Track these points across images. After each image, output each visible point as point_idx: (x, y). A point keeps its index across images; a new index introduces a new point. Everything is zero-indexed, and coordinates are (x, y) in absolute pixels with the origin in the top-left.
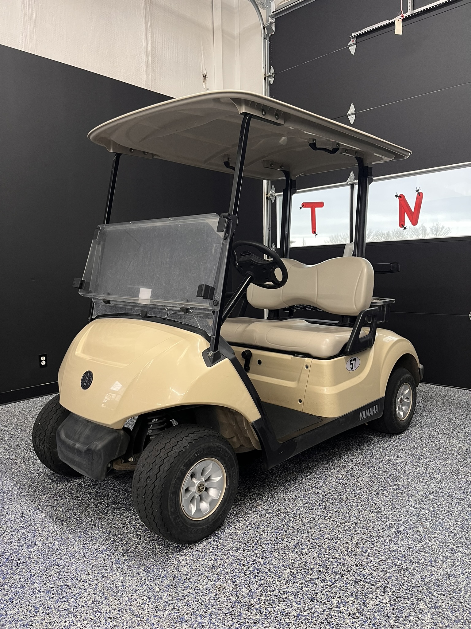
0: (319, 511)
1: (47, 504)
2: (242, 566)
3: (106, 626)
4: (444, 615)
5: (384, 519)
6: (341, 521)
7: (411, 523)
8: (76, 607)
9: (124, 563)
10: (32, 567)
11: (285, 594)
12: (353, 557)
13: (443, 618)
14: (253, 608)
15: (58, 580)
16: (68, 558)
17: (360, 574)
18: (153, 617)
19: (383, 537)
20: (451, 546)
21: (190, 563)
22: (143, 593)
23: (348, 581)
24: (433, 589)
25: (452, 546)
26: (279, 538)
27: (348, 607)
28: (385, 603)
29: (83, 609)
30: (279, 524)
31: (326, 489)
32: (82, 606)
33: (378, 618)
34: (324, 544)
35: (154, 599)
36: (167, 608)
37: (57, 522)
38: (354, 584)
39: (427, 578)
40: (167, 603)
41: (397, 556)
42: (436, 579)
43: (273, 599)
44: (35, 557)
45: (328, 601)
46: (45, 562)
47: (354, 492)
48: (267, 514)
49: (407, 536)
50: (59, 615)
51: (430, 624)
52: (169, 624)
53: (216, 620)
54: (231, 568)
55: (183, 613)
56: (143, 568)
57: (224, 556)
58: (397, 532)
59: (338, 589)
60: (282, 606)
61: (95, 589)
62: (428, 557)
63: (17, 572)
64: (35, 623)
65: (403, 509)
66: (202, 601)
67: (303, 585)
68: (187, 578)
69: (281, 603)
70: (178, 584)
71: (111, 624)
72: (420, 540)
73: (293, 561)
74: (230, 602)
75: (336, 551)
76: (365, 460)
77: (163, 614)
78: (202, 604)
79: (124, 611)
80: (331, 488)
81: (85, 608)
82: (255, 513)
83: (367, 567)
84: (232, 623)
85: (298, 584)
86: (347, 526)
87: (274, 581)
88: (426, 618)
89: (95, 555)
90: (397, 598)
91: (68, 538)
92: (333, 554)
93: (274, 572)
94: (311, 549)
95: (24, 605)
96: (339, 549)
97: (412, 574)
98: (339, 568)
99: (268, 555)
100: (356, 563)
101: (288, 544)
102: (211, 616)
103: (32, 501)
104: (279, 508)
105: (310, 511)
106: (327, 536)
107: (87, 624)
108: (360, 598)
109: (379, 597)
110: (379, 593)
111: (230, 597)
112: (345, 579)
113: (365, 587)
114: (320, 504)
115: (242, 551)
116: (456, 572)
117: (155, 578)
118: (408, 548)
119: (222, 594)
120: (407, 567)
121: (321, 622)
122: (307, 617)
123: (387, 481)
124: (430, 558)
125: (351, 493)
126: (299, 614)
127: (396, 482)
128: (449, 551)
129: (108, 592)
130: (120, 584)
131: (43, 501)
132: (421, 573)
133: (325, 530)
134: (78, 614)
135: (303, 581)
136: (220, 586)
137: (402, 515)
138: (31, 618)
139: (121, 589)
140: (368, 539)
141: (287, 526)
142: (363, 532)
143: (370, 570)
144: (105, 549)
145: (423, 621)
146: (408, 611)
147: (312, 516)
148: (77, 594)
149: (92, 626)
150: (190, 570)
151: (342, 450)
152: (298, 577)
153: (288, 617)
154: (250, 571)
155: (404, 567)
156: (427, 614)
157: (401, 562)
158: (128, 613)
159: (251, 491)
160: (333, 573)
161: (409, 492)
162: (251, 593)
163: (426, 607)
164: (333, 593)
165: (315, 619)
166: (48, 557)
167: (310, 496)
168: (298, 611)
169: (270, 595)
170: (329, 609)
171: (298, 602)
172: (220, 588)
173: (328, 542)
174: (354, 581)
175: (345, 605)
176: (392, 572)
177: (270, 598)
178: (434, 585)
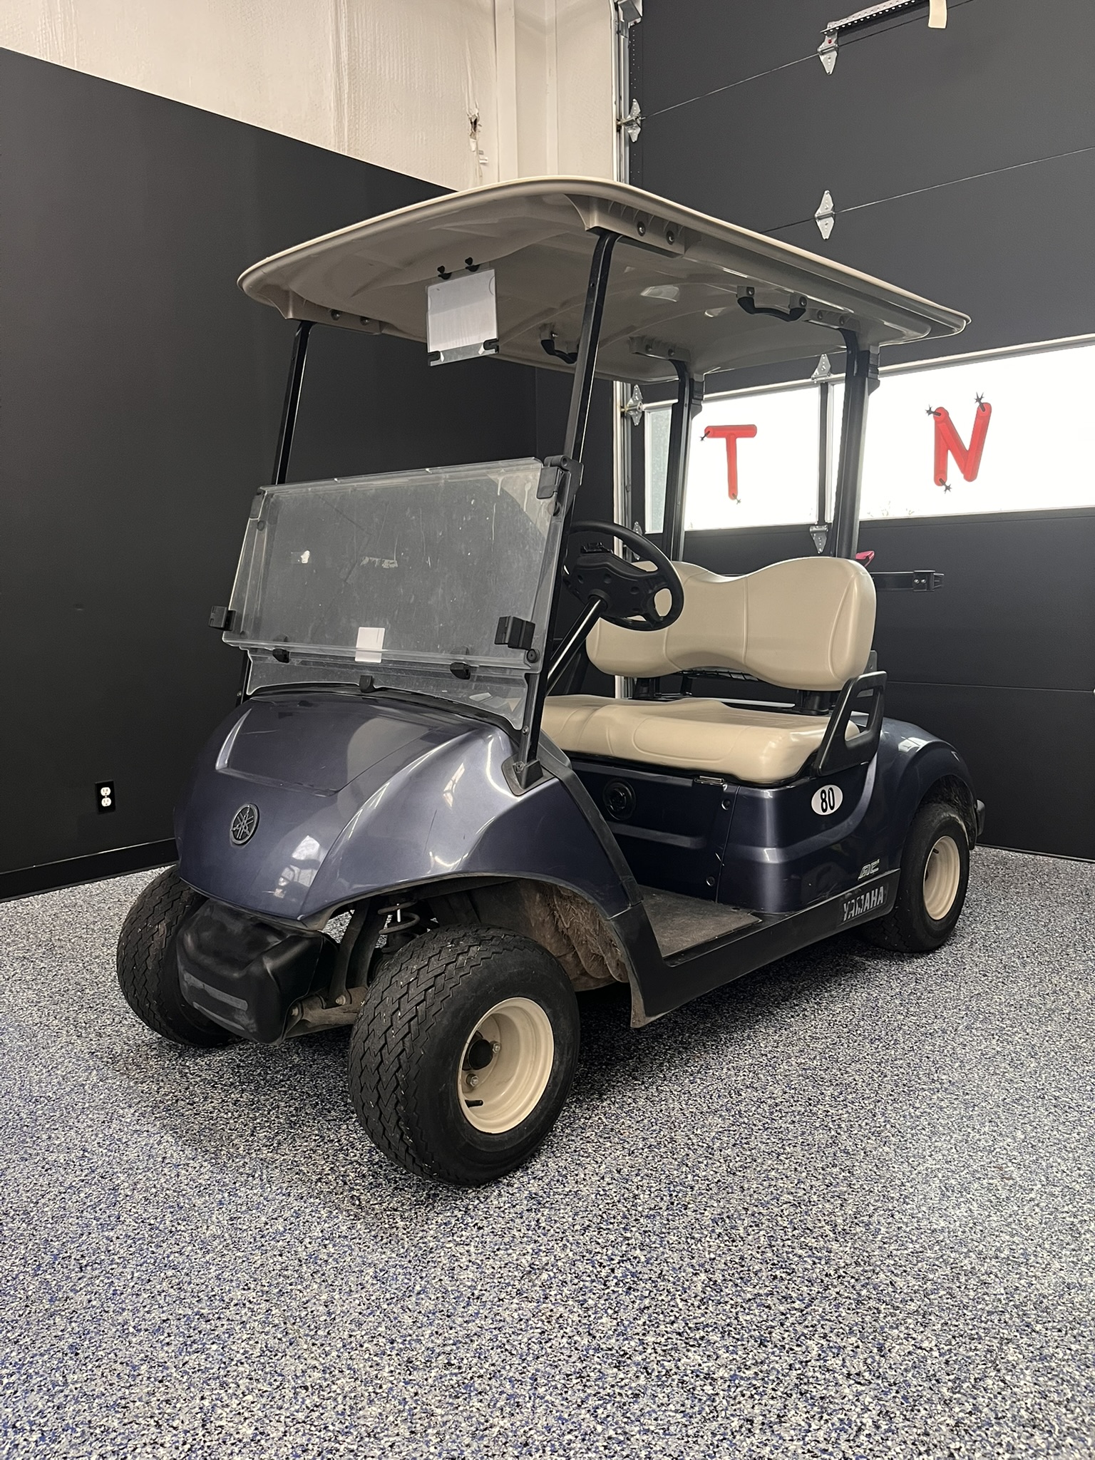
0: (764, 1140)
1: (138, 1127)
2: (597, 1266)
3: (297, 1407)
4: (1061, 1376)
5: (913, 1159)
6: (815, 1164)
7: (975, 1167)
8: (225, 1363)
9: (326, 1261)
10: (116, 1272)
11: (698, 1329)
12: (849, 1244)
13: (1060, 1382)
14: (629, 1362)
15: (177, 1302)
16: (198, 1251)
17: (867, 1284)
18: (402, 1384)
19: (913, 1201)
20: (1068, 1219)
21: (478, 1262)
22: (375, 1329)
23: (840, 1298)
24: (1034, 1317)
25: (1072, 1219)
26: (676, 1202)
27: (843, 1360)
28: (928, 1349)
29: (241, 1369)
30: (675, 1172)
31: (778, 1092)
32: (238, 1361)
33: (915, 1383)
34: (781, 1216)
36: (434, 1364)
37: (166, 1170)
38: (854, 1307)
39: (1018, 1292)
40: (433, 1352)
41: (948, 1242)
42: (1040, 1295)
43: (674, 1340)
44: (122, 1251)
45: (798, 1345)
46: (146, 1262)
47: (842, 1098)
48: (646, 1150)
49: (968, 1196)
50: (186, 1384)
51: (1032, 1396)
52: (440, 1401)
53: (546, 1391)
54: (573, 1271)
55: (470, 1375)
56: (371, 1274)
57: (556, 1246)
59: (818, 1317)
60: (694, 1357)
61: (264, 1322)
62: (1018, 1244)
63: (82, 1286)
64: (134, 1402)
65: (955, 1135)
66: (513, 1346)
67: (739, 1308)
68: (473, 1294)
69: (693, 1349)
70: (455, 1309)
71: (308, 1402)
72: (998, 1206)
73: (712, 1256)
74: (576, 1349)
75: (808, 1231)
76: (862, 1023)
77: (425, 1377)
78: (511, 1354)
79: (337, 1372)
80: (787, 1090)
81: (246, 1365)
82: (619, 1147)
83: (882, 1267)
84: (582, 1395)
85: (727, 1308)
86: (831, 1174)
87: (671, 1299)
88: (1022, 1383)
89: (259, 1244)
90: (954, 1337)
91: (194, 1206)
92: (802, 1239)
93: (671, 1279)
94: (751, 1226)
95: (104, 1361)
96: (815, 1227)
97: (985, 1283)
98: (818, 1270)
99: (654, 1243)
100: (856, 1258)
101: (698, 1216)
102: (536, 1380)
103: (104, 1122)
104: (673, 1134)
105: (744, 1141)
106: (786, 1197)
107: (253, 1403)
108: (870, 1338)
109: (914, 1336)
110: (912, 1326)
111: (575, 1338)
112: (834, 1295)
113: (879, 1312)
114: (766, 1125)
115: (596, 1233)
116: (1084, 1279)
117: (400, 1294)
118: (971, 1225)
119: (556, 1330)
121: (786, 1393)
122: (754, 1382)
123: (915, 1072)
124: (1022, 1246)
125: (836, 1101)
126: (735, 1375)
127: (936, 1075)
128: (1064, 1231)
129: (296, 1327)
130: (322, 1308)
131: (128, 1120)
132: (1005, 1281)
133: (782, 1185)
134: (231, 1380)
135: (739, 1300)
136: (550, 1313)
137: (954, 1150)
138: (123, 1390)
139: (326, 1320)
140: (879, 1204)
141: (694, 1176)
142: (867, 1189)
143: (889, 1274)
144: (282, 1229)
145: (1015, 1390)
146: (980, 1367)
147: (748, 1153)
148: (224, 1333)
149: (264, 1407)
150: (479, 1276)
151: (808, 1002)
152: (727, 1290)
153: (710, 1381)
154: (615, 1277)
155: (965, 1268)
156: (1024, 1374)
157: (958, 1256)
158: (345, 1377)
159: (605, 1097)
160: (806, 1283)
161: (967, 1097)
162: (622, 1328)
163: (1021, 1356)
164: (807, 1327)
165: (773, 1386)
166: (151, 1249)
167: (743, 1109)
168: (733, 1367)
169: (666, 1332)
170: (801, 1362)
171: (731, 1348)
172: (550, 1316)
173: (788, 1210)
174: (854, 1299)
175: (838, 1354)
176: (939, 1278)
177: (666, 1340)
178: (1036, 1309)
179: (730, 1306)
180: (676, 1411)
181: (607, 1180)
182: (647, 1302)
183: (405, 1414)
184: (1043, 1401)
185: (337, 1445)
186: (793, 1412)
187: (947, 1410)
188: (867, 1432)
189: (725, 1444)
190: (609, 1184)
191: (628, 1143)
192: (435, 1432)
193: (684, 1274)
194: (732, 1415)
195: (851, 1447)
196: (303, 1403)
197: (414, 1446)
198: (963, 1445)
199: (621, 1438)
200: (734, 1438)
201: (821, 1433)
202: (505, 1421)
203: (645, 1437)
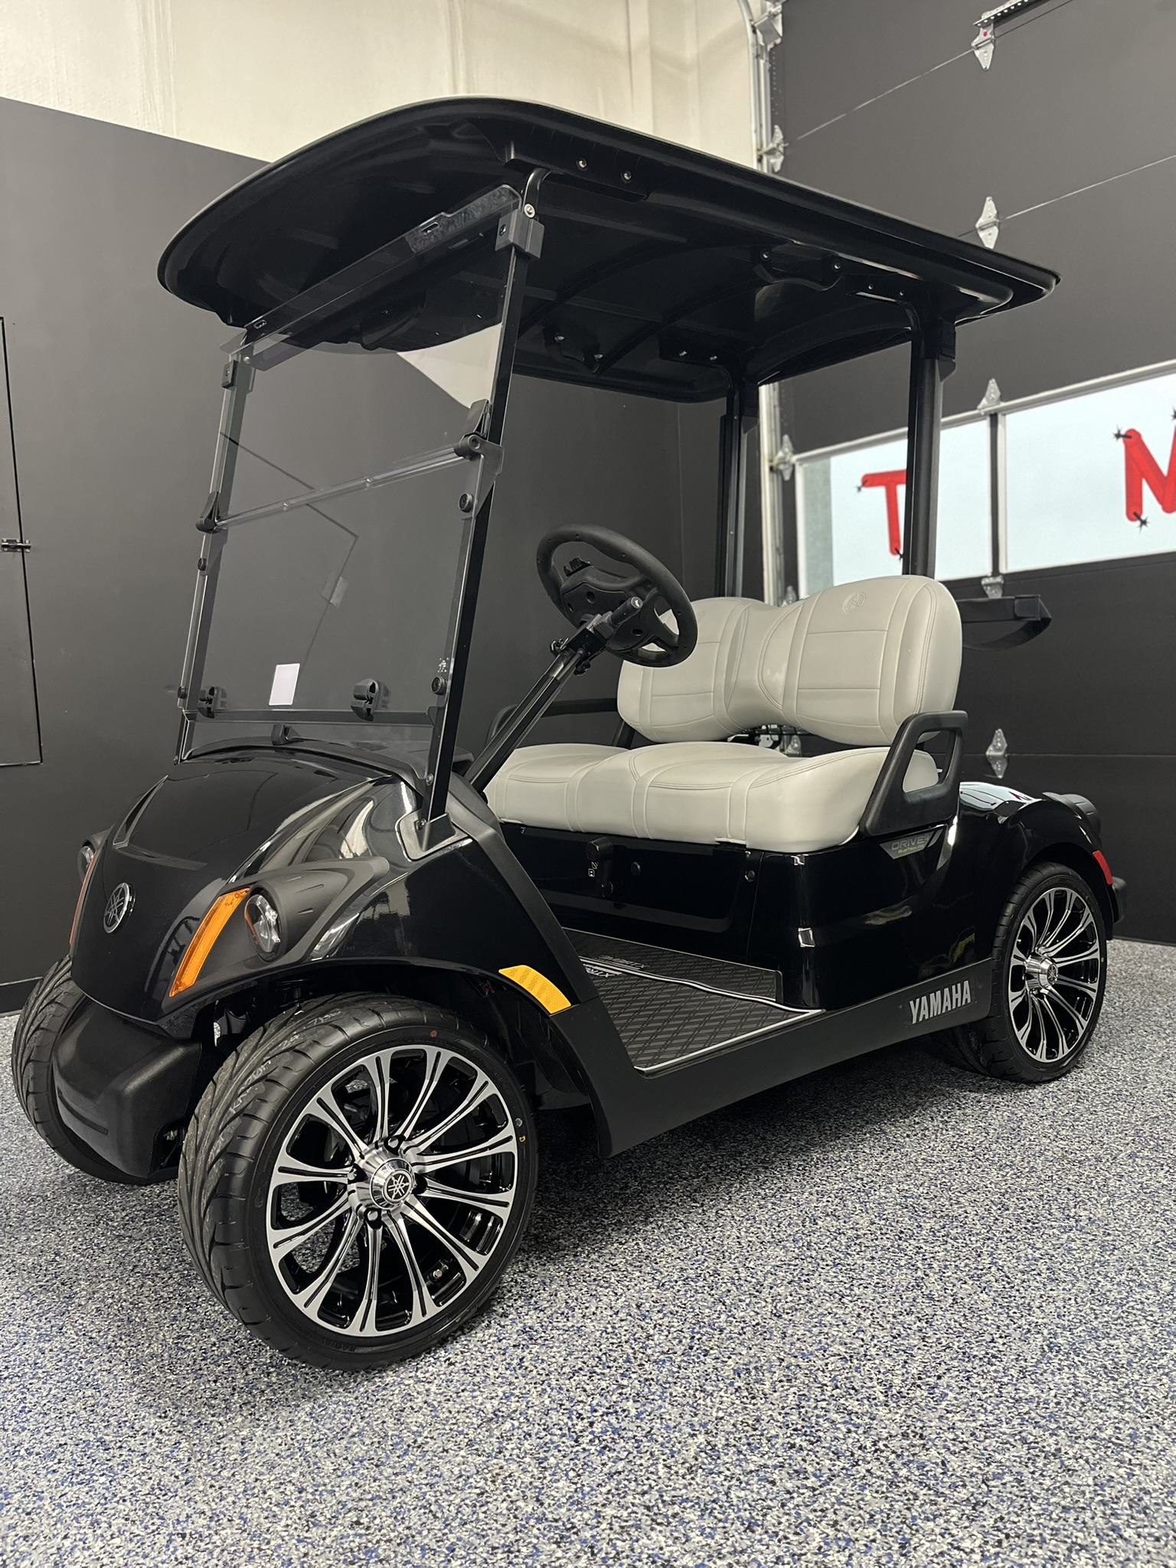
0: (829, 1278)
1: (123, 1232)
2: (574, 1417)
9: (263, 1391)
10: (33, 1388)
11: (674, 1504)
12: (902, 1410)
15: (83, 1426)
16: (129, 1371)
17: (910, 1462)
21: (435, 1403)
22: (287, 1474)
23: (869, 1478)
24: (1125, 1518)
26: (697, 1346)
28: (968, 1550)
30: (707, 1310)
32: (121, 1498)
34: (823, 1371)
35: (313, 1494)
36: (340, 1522)
38: (884, 1490)
40: (344, 1506)
43: (639, 1515)
44: (49, 1365)
45: (796, 1534)
46: (69, 1379)
48: (680, 1283)
50: (55, 1519)
54: (543, 1421)
55: (378, 1537)
56: (307, 1409)
57: (533, 1390)
59: (833, 1500)
60: (658, 1537)
61: (167, 1456)
62: (1128, 1422)
66: (440, 1506)
67: (734, 1482)
68: (415, 1442)
70: (388, 1457)
71: (180, 1553)
72: (1112, 1372)
73: (721, 1414)
74: (516, 1517)
75: (852, 1392)
77: (324, 1536)
79: (225, 1520)
82: (648, 1278)
83: (937, 1442)
85: (720, 1479)
86: (902, 1323)
87: (652, 1465)
89: (198, 1367)
90: (1008, 1536)
91: (145, 1320)
92: (842, 1401)
93: (660, 1439)
94: (781, 1381)
96: (862, 1387)
97: (1069, 1470)
98: (850, 1441)
99: (654, 1393)
100: (905, 1428)
101: (719, 1365)
104: (718, 1266)
105: (803, 1278)
106: (837, 1348)
108: (894, 1530)
109: (954, 1532)
110: (954, 1519)
111: (518, 1503)
112: (863, 1472)
113: (916, 1498)
117: (331, 1436)
119: (498, 1492)
123: (1047, 1206)
127: (1073, 1210)
129: (199, 1465)
130: (237, 1446)
132: (1097, 1468)
133: (835, 1333)
135: (738, 1471)
136: (497, 1471)
139: (236, 1459)
141: (729, 1316)
143: (943, 1451)
144: (228, 1352)
147: (805, 1292)
148: (118, 1464)
149: (128, 1554)
150: (429, 1419)
152: (726, 1459)
154: (592, 1433)
157: (1042, 1433)
158: (232, 1527)
159: (652, 1220)
160: (831, 1455)
161: (1108, 1238)
162: (580, 1495)
164: (815, 1511)
166: (80, 1365)
169: (633, 1504)
172: (498, 1474)
173: (834, 1363)
174: (887, 1480)
175: (845, 1548)
176: (1009, 1459)
177: (629, 1514)
178: (1131, 1507)
179: (722, 1478)
181: (622, 1315)
182: (620, 1466)
191: (661, 1273)
193: (677, 1434)
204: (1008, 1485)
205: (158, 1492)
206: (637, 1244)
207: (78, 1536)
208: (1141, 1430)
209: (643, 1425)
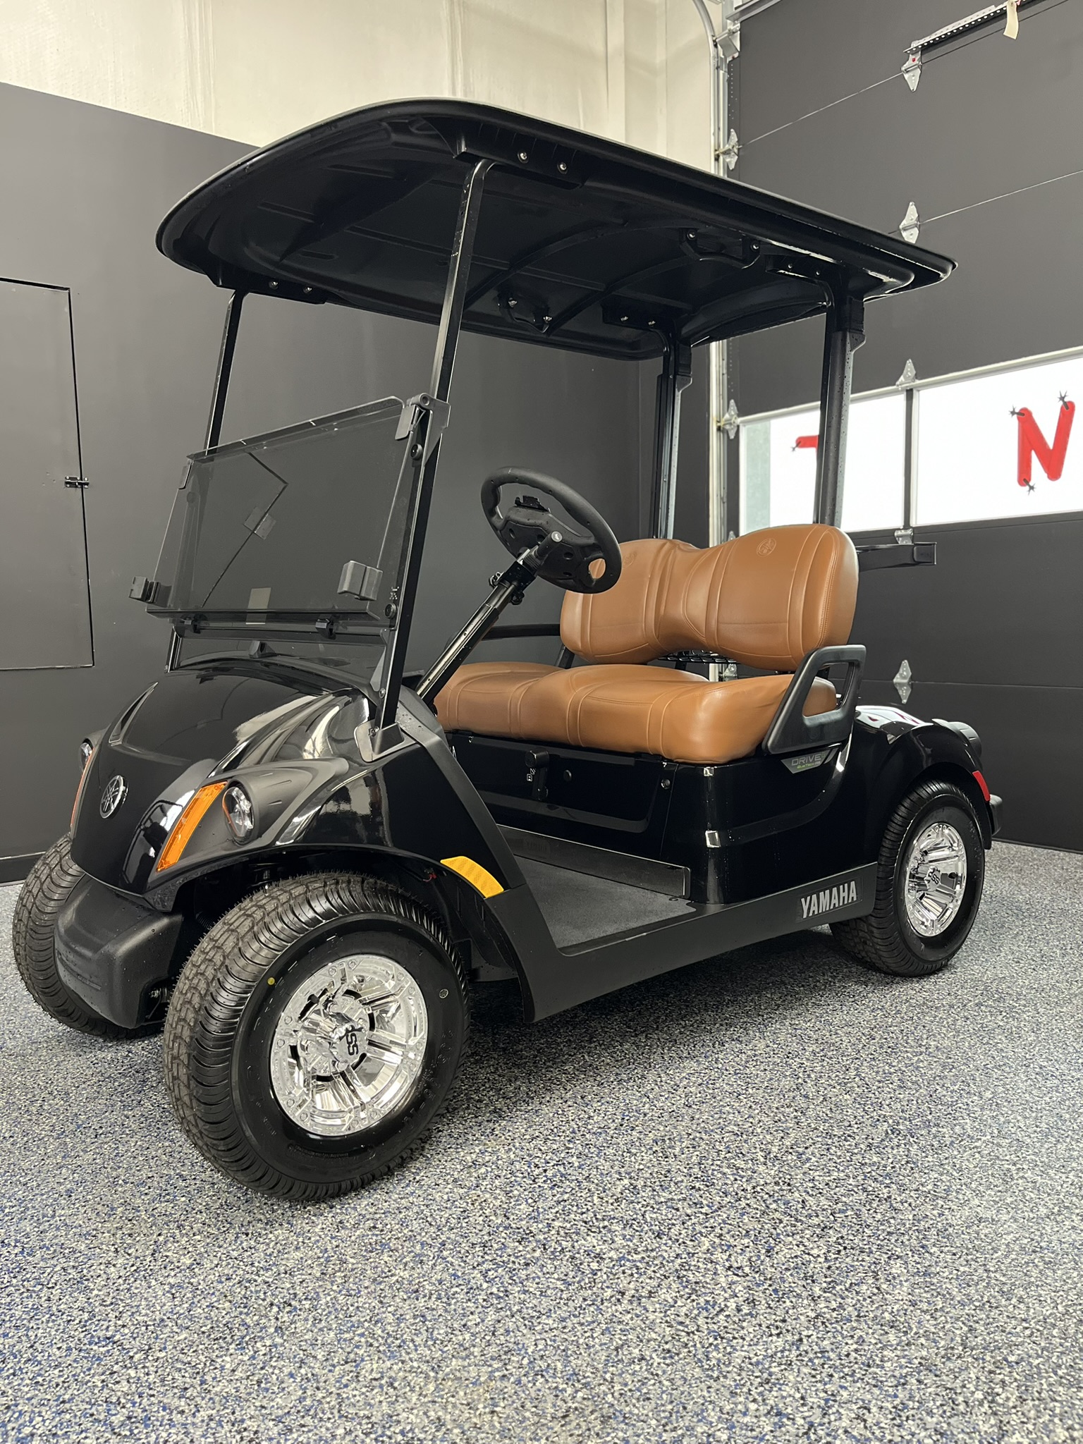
0: (731, 1083)
3: (234, 1247)
6: (771, 1104)
7: (930, 1117)
11: (604, 1220)
12: (776, 1168)
13: (935, 1294)
14: (531, 1239)
17: (779, 1200)
18: (329, 1238)
21: (429, 1155)
23: (748, 1209)
24: (933, 1240)
25: (1010, 1167)
27: (730, 1255)
28: (815, 1255)
30: (635, 1102)
33: (791, 1280)
34: (720, 1142)
38: (758, 1216)
40: (364, 1216)
41: (874, 1173)
42: (947, 1224)
43: (579, 1227)
45: (691, 1240)
47: (822, 1054)
48: (615, 1083)
49: (911, 1140)
51: (901, 1303)
52: (355, 1253)
53: (450, 1254)
54: (509, 1168)
55: (389, 1237)
57: (502, 1149)
58: (890, 1132)
59: (720, 1221)
60: (592, 1240)
64: (103, 1233)
65: (921, 1091)
66: (434, 1218)
67: (649, 1208)
68: (415, 1179)
69: (592, 1234)
70: (395, 1188)
71: (245, 1245)
73: (641, 1167)
74: (489, 1226)
75: (740, 1155)
77: (350, 1235)
78: (430, 1224)
79: (277, 1224)
80: (771, 1045)
82: (591, 1079)
83: (800, 1188)
84: (480, 1259)
85: (638, 1207)
86: (783, 1113)
87: (589, 1196)
88: (897, 1292)
92: (732, 1161)
93: (596, 1181)
94: (688, 1148)
96: (749, 1153)
97: (896, 1210)
98: (736, 1186)
99: (592, 1153)
100: (777, 1179)
101: (642, 1136)
102: (444, 1245)
106: (731, 1128)
107: (199, 1241)
109: (806, 1244)
110: (808, 1236)
111: (491, 1218)
112: (744, 1205)
113: (781, 1222)
118: (903, 1163)
119: (477, 1210)
120: (890, 1197)
121: (665, 1276)
122: (638, 1264)
126: (623, 1257)
128: (997, 1176)
134: (187, 1224)
135: (652, 1202)
137: (915, 1102)
140: (820, 1139)
141: (651, 1106)
142: (813, 1126)
145: (887, 1296)
146: (860, 1275)
147: (711, 1091)
151: (824, 975)
152: (643, 1194)
154: (546, 1176)
155: (882, 1196)
156: (901, 1285)
157: (878, 1185)
160: (721, 1194)
162: (536, 1214)
164: (707, 1227)
165: (655, 1269)
167: (721, 1056)
168: (624, 1251)
169: (575, 1220)
170: (689, 1254)
171: (628, 1237)
173: (729, 1137)
174: (761, 1210)
176: (852, 1201)
177: (572, 1226)
178: (938, 1235)
179: (640, 1205)
180: (558, 1279)
181: (569, 1103)
182: (566, 1196)
183: (322, 1260)
184: (912, 1308)
185: (257, 1278)
186: (665, 1290)
187: (812, 1305)
188: (727, 1313)
189: (592, 1309)
190: (569, 1106)
192: (343, 1275)
193: (609, 1179)
194: (608, 1287)
195: (707, 1323)
196: (240, 1245)
197: (321, 1283)
198: (815, 1333)
199: (501, 1294)
200: (602, 1304)
201: (684, 1309)
202: (406, 1272)
203: (522, 1296)
204: (850, 1217)
205: (226, 1207)
206: (583, 1056)
207: (169, 1235)
208: (954, 1187)
209: (584, 1172)
